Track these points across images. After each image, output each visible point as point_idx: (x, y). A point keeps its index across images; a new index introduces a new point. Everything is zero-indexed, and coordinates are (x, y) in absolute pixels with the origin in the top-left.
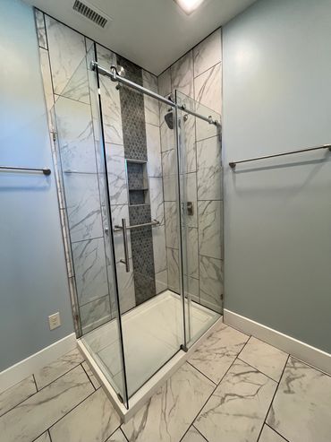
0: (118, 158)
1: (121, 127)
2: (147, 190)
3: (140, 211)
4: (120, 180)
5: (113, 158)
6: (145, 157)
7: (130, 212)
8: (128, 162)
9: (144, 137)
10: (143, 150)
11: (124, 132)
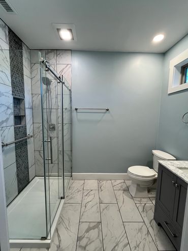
0: (8, 95)
1: (10, 75)
2: (25, 116)
3: (20, 130)
4: (9, 110)
5: (5, 94)
6: (24, 95)
7: (15, 131)
8: (14, 98)
9: (23, 83)
10: (22, 91)
11: (11, 78)
